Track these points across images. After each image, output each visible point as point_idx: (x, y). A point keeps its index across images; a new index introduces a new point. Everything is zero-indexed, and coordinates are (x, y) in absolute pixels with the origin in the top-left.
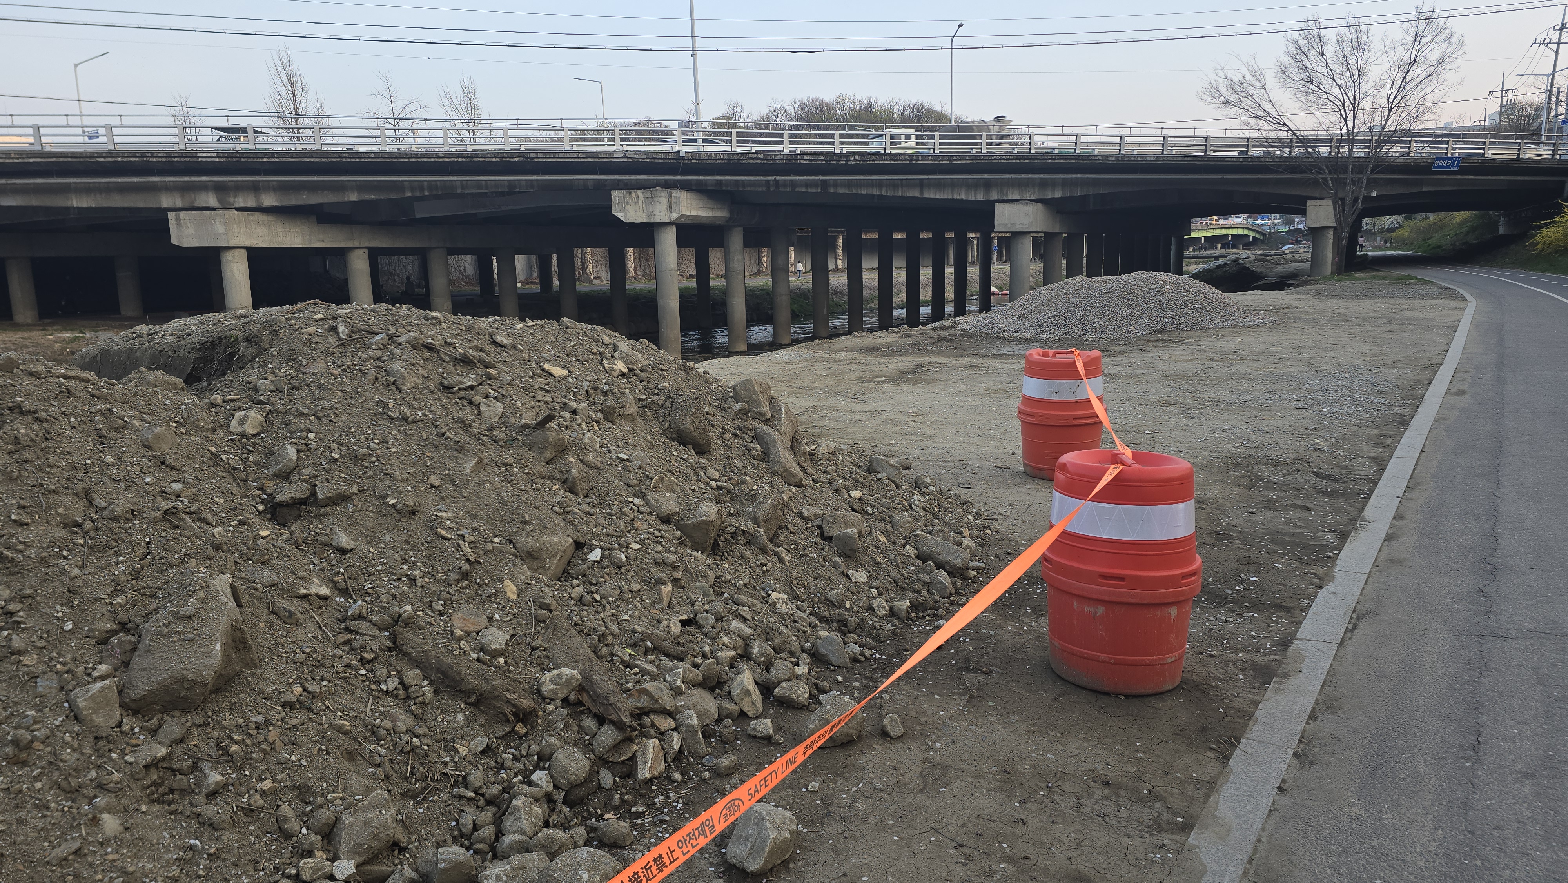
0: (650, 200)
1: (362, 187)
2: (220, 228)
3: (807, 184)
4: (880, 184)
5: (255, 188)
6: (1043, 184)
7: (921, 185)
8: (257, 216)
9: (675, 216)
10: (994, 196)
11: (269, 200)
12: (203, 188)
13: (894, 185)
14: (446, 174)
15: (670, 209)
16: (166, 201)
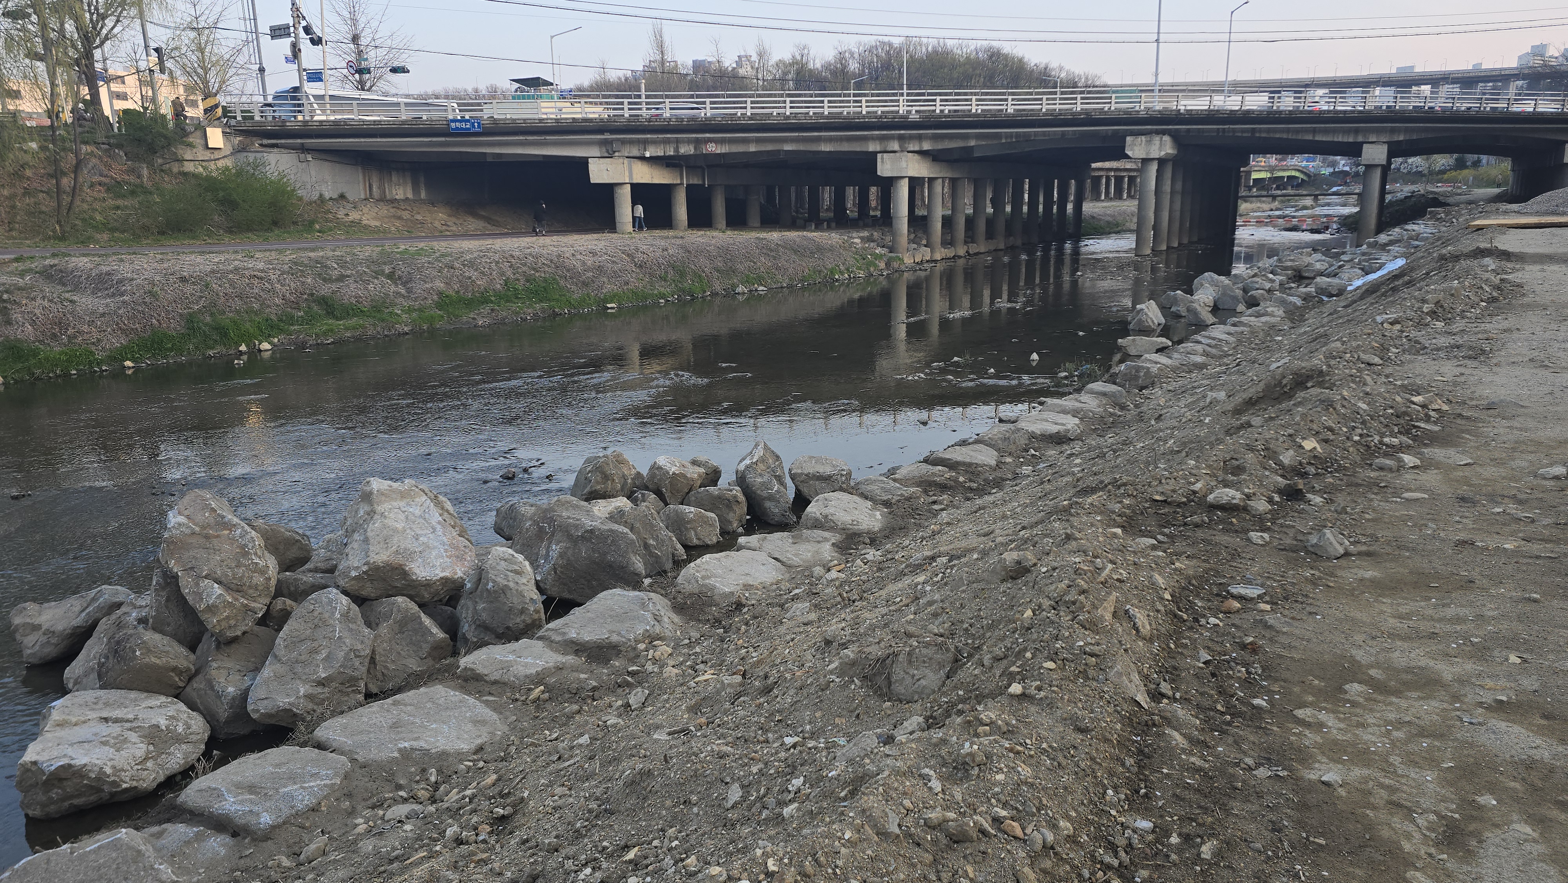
0: (1149, 142)
1: (978, 137)
2: (904, 164)
3: (1243, 131)
4: (1288, 131)
5: (920, 138)
6: (1393, 131)
7: (1314, 131)
8: (916, 157)
9: (1163, 153)
10: (1360, 139)
11: (926, 146)
12: (892, 138)
13: (1297, 131)
14: (1034, 127)
15: (1160, 150)
16: (872, 147)
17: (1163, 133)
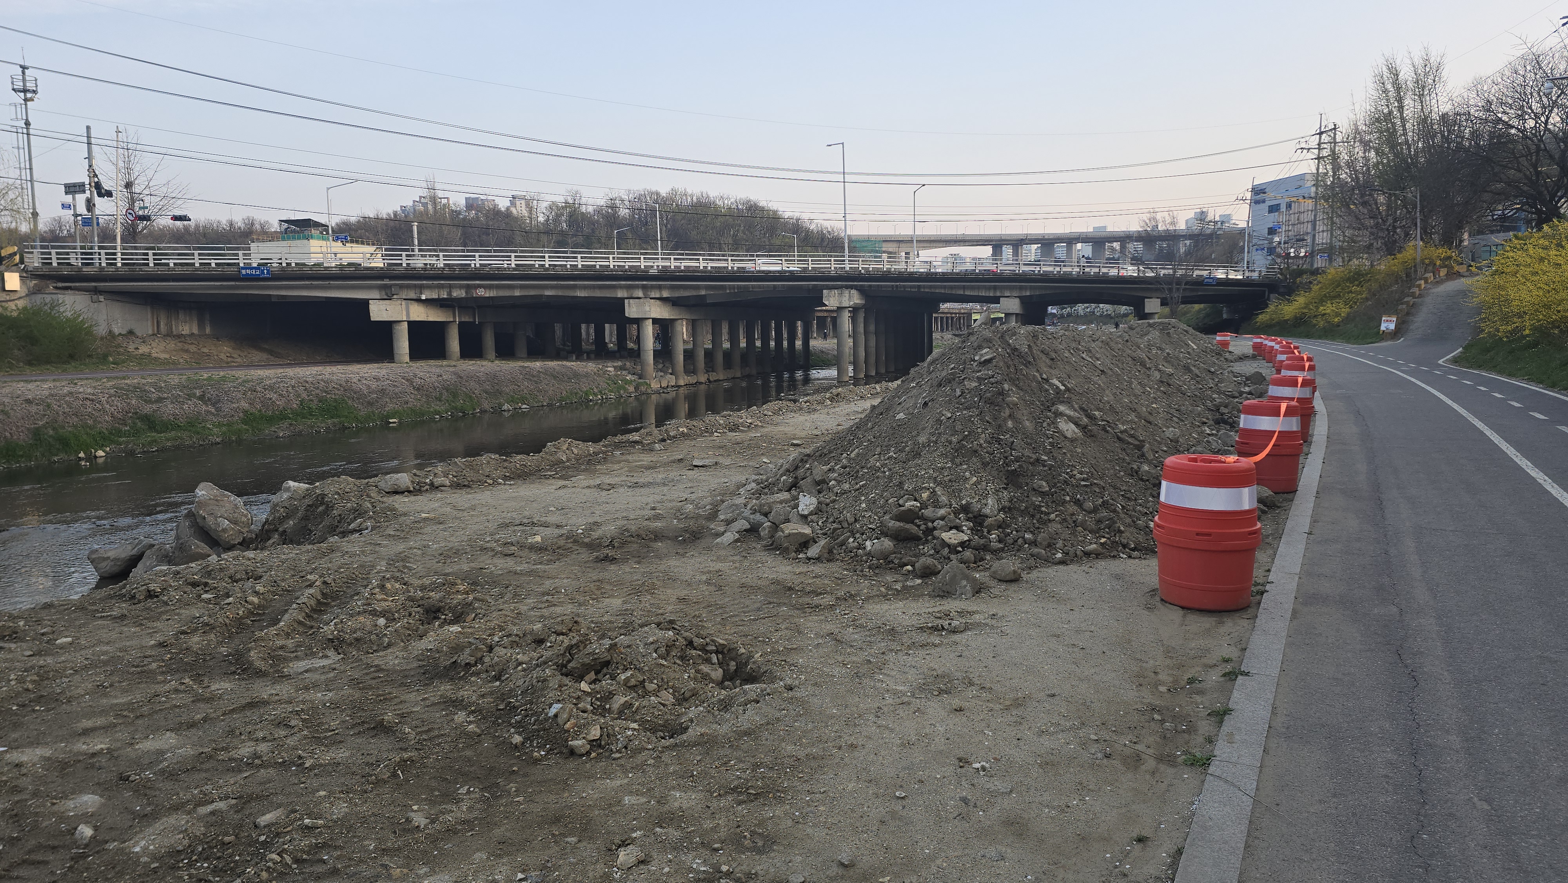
0: (841, 294)
1: (707, 288)
2: (647, 309)
3: (911, 287)
4: (945, 287)
5: (660, 288)
6: (1021, 288)
7: (964, 288)
8: (658, 302)
9: (852, 303)
10: (998, 294)
11: (665, 294)
12: (637, 287)
13: (951, 288)
14: (750, 281)
15: (849, 300)
16: (620, 294)
17: (851, 287)
